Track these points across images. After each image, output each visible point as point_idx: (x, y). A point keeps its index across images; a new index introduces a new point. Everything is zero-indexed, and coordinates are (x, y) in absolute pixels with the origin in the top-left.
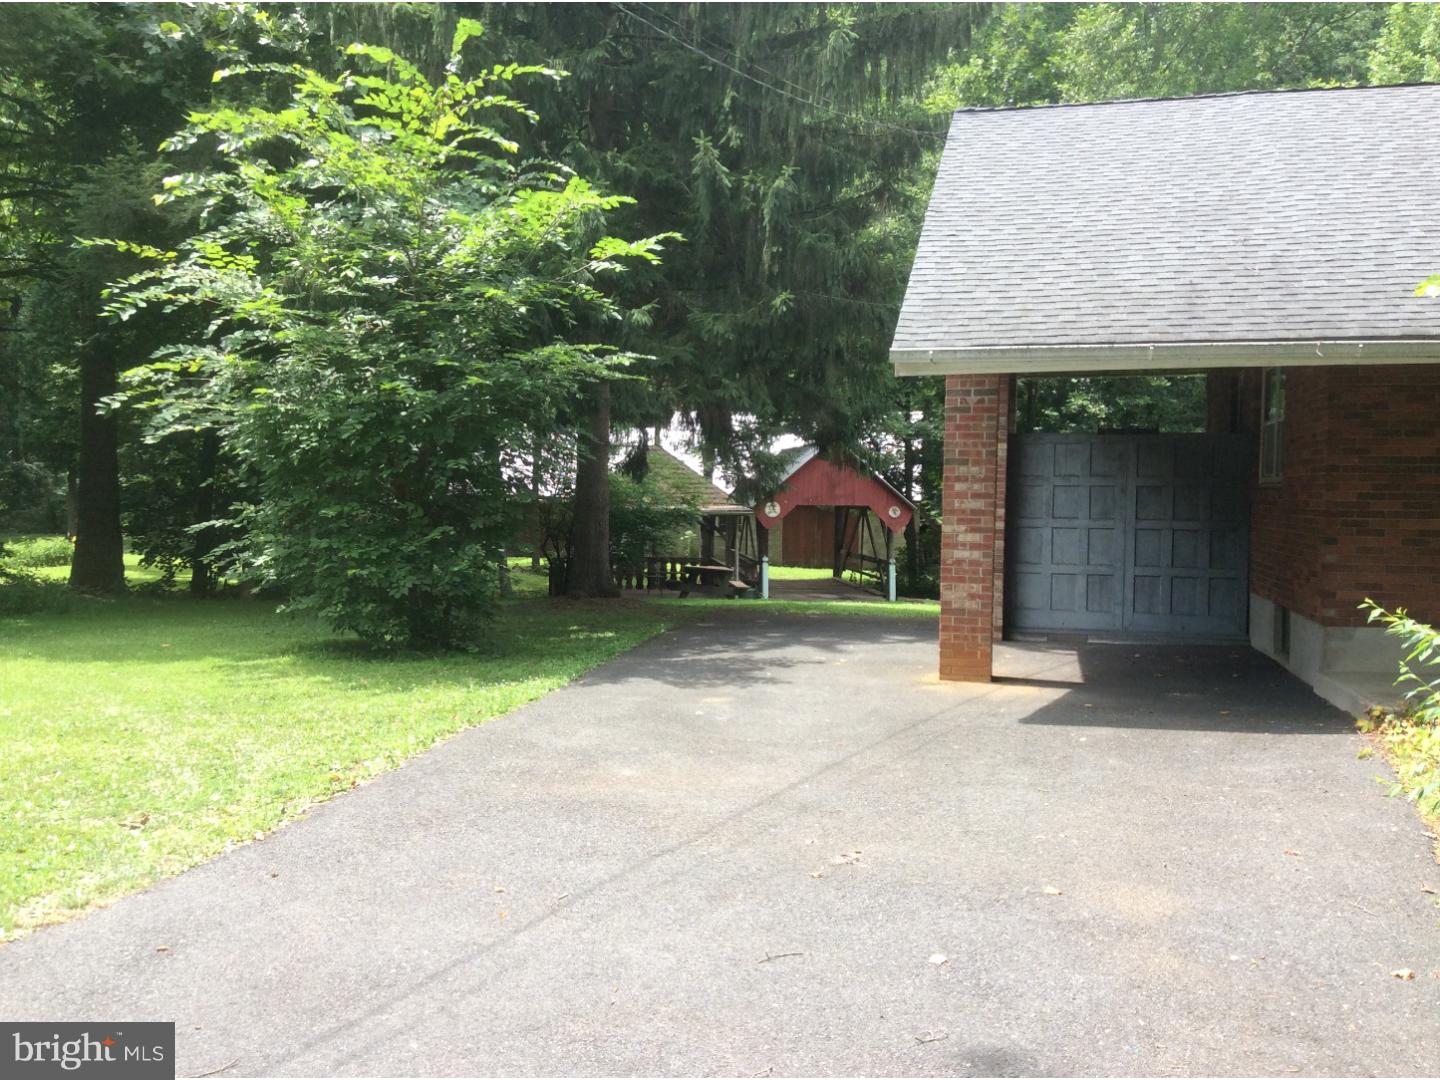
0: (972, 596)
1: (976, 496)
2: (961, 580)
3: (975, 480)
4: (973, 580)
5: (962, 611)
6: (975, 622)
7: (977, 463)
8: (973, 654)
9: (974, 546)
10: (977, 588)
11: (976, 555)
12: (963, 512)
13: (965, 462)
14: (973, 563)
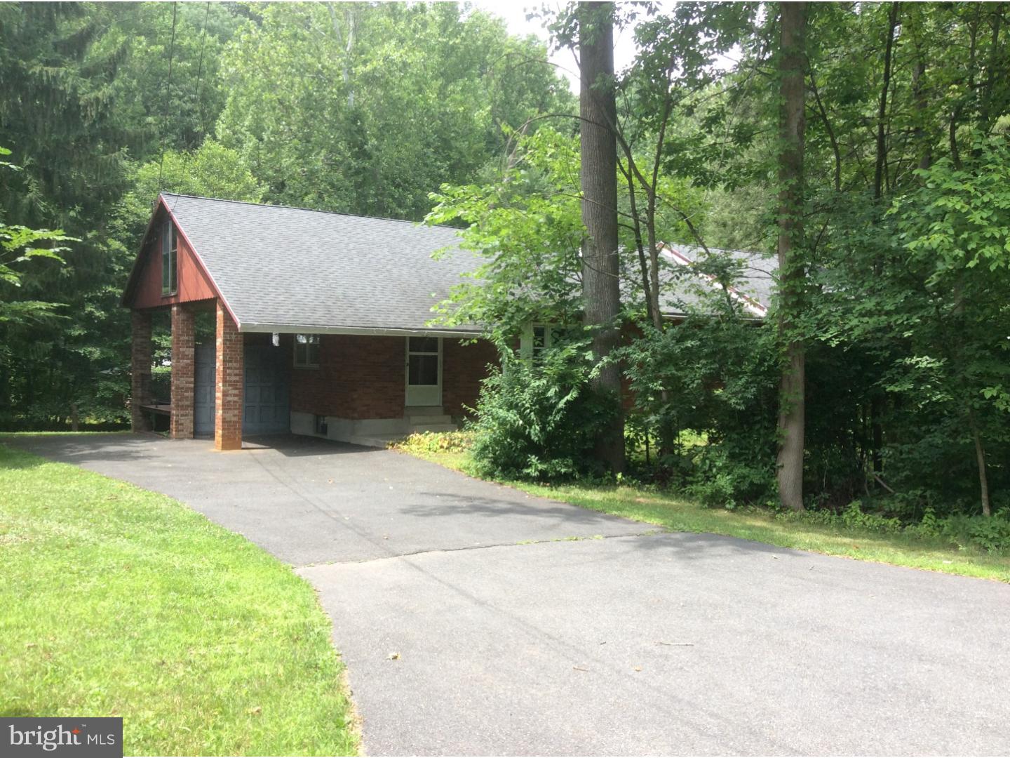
0: (234, 416)
1: (236, 375)
2: (230, 409)
3: (236, 369)
4: (234, 409)
5: (230, 421)
6: (235, 426)
7: (235, 362)
8: (235, 439)
9: (235, 395)
10: (236, 412)
11: (236, 399)
12: (231, 381)
13: (231, 362)
14: (235, 402)
